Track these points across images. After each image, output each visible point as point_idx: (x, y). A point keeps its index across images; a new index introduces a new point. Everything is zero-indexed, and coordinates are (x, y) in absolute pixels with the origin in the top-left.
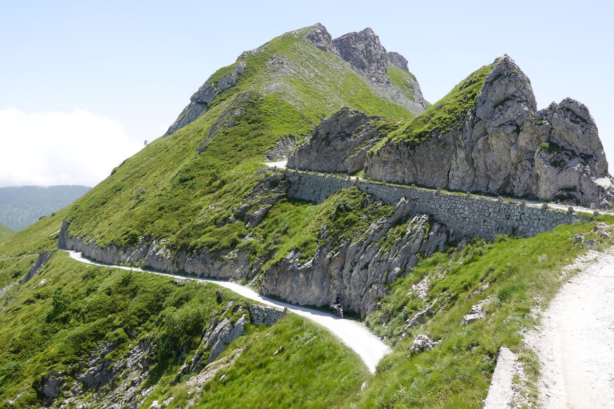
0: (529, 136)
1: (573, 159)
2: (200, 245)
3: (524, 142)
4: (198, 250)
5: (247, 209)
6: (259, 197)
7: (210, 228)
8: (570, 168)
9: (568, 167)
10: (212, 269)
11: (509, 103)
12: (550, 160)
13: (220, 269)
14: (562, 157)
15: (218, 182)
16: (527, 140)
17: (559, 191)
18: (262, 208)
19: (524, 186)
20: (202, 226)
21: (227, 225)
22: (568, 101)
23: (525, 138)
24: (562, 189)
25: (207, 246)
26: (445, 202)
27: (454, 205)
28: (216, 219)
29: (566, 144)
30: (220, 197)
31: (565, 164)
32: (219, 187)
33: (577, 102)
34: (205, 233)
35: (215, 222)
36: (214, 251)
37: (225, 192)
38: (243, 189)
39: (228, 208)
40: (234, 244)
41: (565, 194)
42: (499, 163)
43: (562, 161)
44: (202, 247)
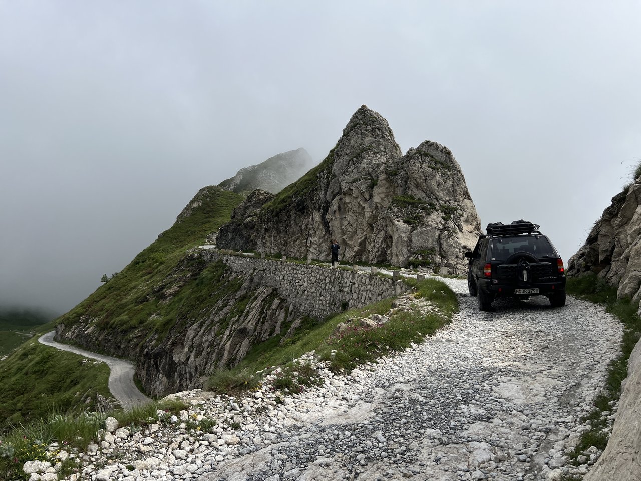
0: (384, 191)
1: (431, 213)
2: (115, 323)
3: (378, 197)
5: (163, 287)
6: (175, 276)
7: (130, 306)
8: (426, 225)
9: (424, 223)
11: (364, 154)
12: (404, 215)
14: (417, 211)
15: (158, 264)
16: (383, 196)
17: (413, 254)
18: (174, 286)
19: (378, 250)
20: (125, 305)
21: (144, 303)
22: (427, 144)
23: (380, 193)
24: (417, 252)
25: (120, 324)
26: (288, 272)
27: (296, 275)
30: (152, 277)
31: (421, 220)
32: (157, 268)
33: (437, 145)
35: (136, 300)
36: (123, 330)
37: (157, 272)
38: (169, 269)
39: (152, 286)
40: (141, 322)
41: (419, 257)
42: (355, 226)
43: (418, 216)
44: (116, 325)
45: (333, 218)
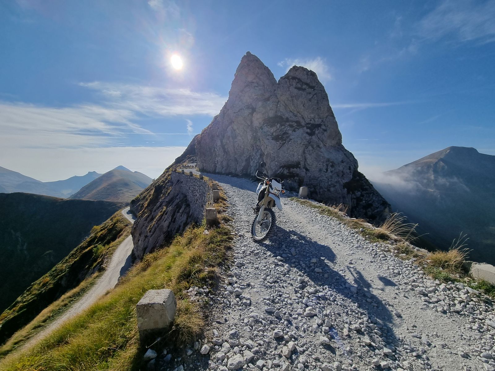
0: (261, 116)
1: (297, 130)
8: (292, 141)
9: (291, 139)
12: (272, 134)
14: (285, 129)
16: (260, 120)
17: (280, 168)
22: (294, 69)
24: (283, 167)
26: (192, 184)
27: (195, 187)
29: (291, 114)
31: (288, 137)
41: (286, 172)
43: (285, 133)
45: (228, 142)
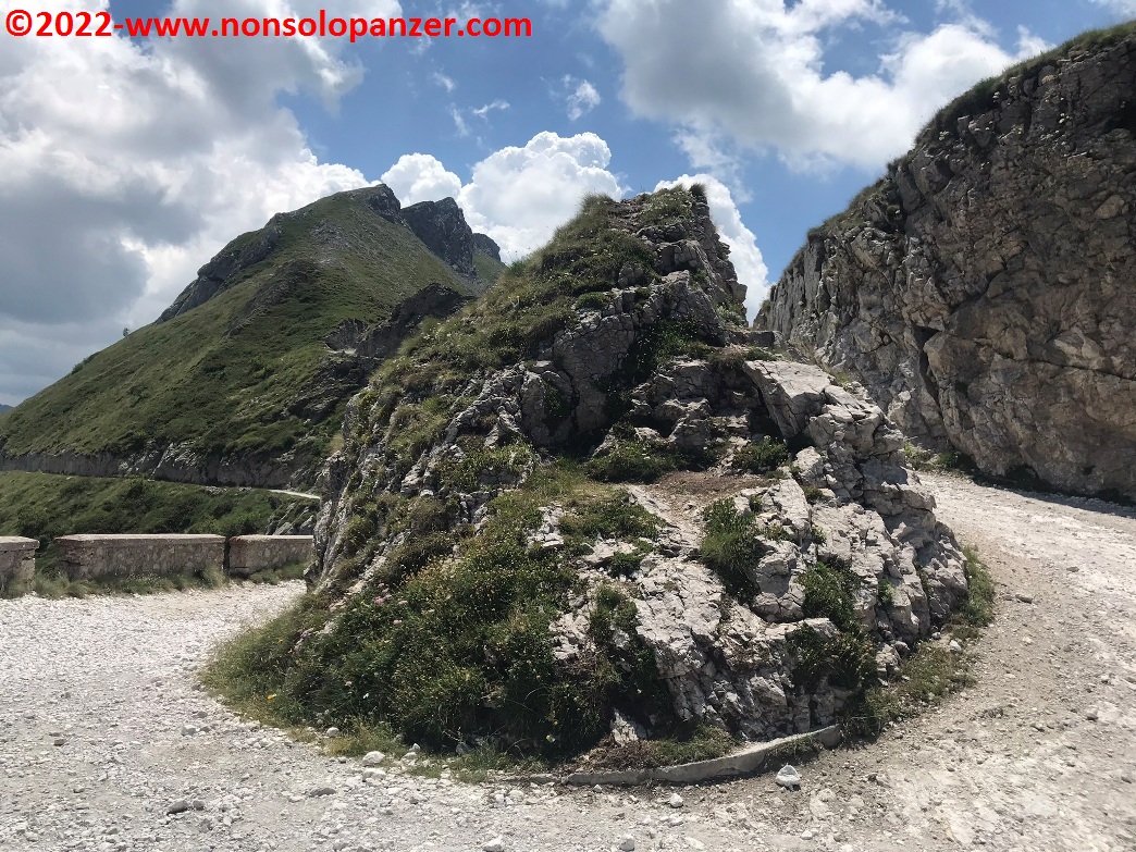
2: (240, 447)
4: (237, 452)
5: (305, 402)
6: (320, 389)
7: (254, 425)
10: (257, 476)
13: (268, 475)
15: (262, 372)
18: (326, 401)
20: (243, 423)
21: (279, 421)
25: (251, 446)
28: (262, 415)
30: (266, 389)
32: (263, 377)
34: (247, 432)
35: (261, 418)
36: (260, 453)
37: (272, 384)
38: (299, 379)
39: (279, 401)
40: (288, 444)
44: (244, 448)
